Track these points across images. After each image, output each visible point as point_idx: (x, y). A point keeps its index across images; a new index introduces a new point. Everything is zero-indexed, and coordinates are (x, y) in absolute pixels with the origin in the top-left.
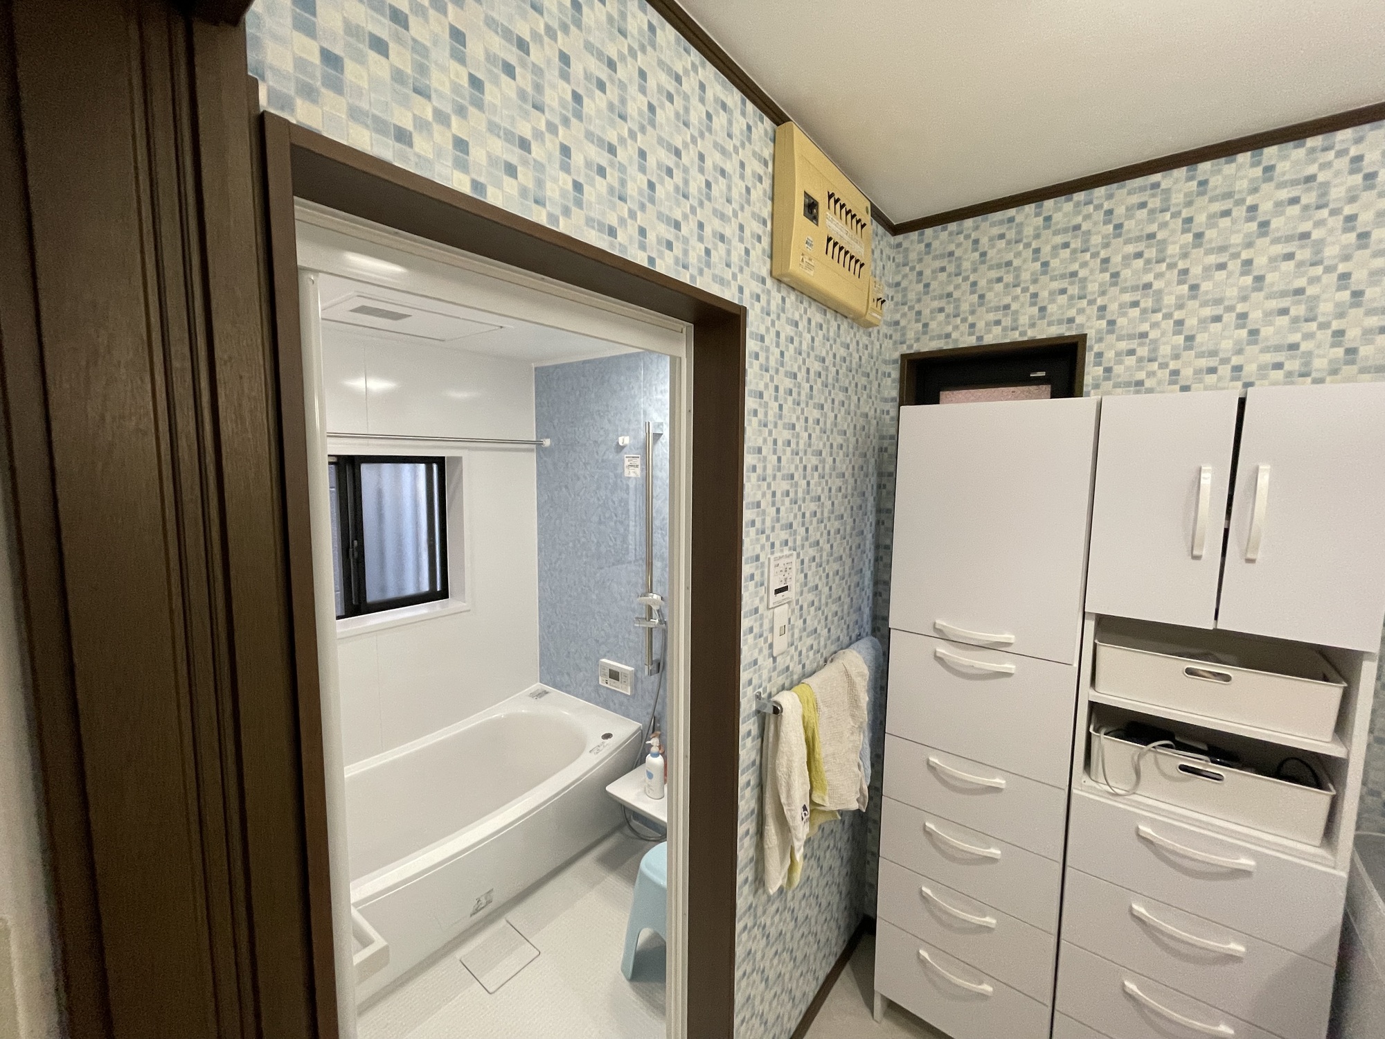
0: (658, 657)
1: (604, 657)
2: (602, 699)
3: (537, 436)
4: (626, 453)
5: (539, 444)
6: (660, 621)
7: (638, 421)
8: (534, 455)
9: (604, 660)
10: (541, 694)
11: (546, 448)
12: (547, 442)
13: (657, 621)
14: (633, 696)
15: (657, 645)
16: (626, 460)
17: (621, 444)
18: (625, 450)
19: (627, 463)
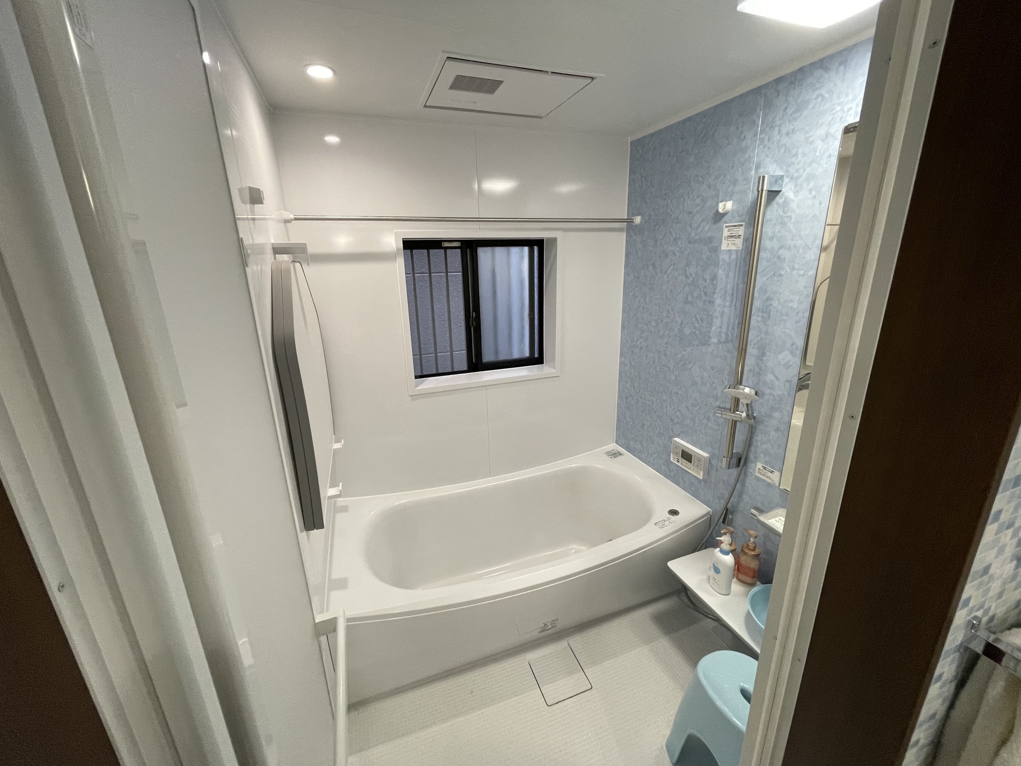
0: (740, 451)
1: (678, 436)
2: (672, 474)
3: (628, 215)
4: (726, 223)
5: (629, 221)
6: (748, 415)
7: (747, 180)
8: (624, 235)
9: (677, 439)
10: (615, 455)
11: (636, 226)
12: (638, 220)
13: (744, 415)
14: (705, 480)
15: (740, 437)
16: (726, 230)
17: (721, 211)
18: (725, 218)
19: (726, 233)
